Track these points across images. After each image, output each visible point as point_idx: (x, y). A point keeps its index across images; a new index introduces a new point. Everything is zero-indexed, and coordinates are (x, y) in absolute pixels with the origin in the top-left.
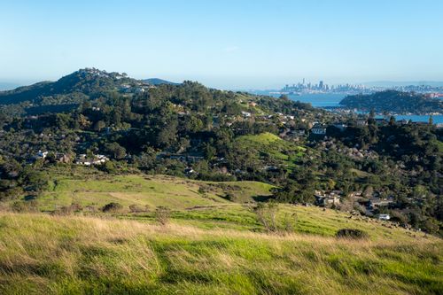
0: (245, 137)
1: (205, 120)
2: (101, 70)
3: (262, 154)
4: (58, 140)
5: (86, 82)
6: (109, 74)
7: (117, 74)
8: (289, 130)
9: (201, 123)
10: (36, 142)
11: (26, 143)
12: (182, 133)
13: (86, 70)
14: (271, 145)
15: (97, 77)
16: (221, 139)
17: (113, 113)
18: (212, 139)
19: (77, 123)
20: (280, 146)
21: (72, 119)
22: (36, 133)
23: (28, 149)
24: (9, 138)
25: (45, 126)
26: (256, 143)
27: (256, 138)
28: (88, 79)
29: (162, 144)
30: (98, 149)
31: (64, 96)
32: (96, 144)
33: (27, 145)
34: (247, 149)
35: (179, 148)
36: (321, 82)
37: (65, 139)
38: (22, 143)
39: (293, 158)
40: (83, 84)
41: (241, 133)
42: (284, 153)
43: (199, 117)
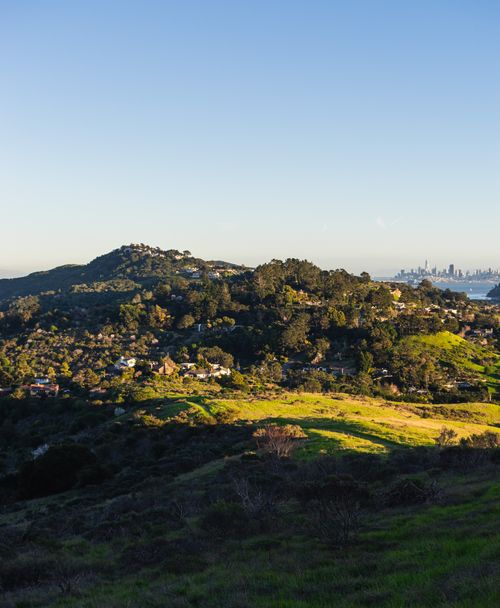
0: (414, 338)
1: (348, 312)
2: (153, 246)
3: (443, 364)
4: (125, 343)
5: (132, 264)
6: (165, 253)
7: (177, 253)
8: (468, 328)
9: (343, 317)
10: (92, 345)
11: (78, 347)
12: (315, 333)
13: (132, 246)
14: (456, 350)
15: (148, 256)
16: (379, 340)
17: (205, 302)
18: (364, 342)
19: (152, 318)
20: (469, 352)
21: (144, 313)
22: (91, 333)
23: (81, 356)
24: (51, 340)
25: (103, 322)
26: (433, 347)
27: (430, 339)
28: (135, 259)
29: (287, 348)
30: (188, 357)
31: (104, 284)
32: (185, 349)
33: (80, 351)
34: (420, 355)
35: (315, 355)
36: (452, 266)
37: (135, 341)
38: (72, 348)
39: (492, 370)
40: (127, 266)
41: (408, 332)
42: (476, 361)
43: (340, 308)
